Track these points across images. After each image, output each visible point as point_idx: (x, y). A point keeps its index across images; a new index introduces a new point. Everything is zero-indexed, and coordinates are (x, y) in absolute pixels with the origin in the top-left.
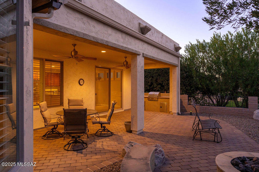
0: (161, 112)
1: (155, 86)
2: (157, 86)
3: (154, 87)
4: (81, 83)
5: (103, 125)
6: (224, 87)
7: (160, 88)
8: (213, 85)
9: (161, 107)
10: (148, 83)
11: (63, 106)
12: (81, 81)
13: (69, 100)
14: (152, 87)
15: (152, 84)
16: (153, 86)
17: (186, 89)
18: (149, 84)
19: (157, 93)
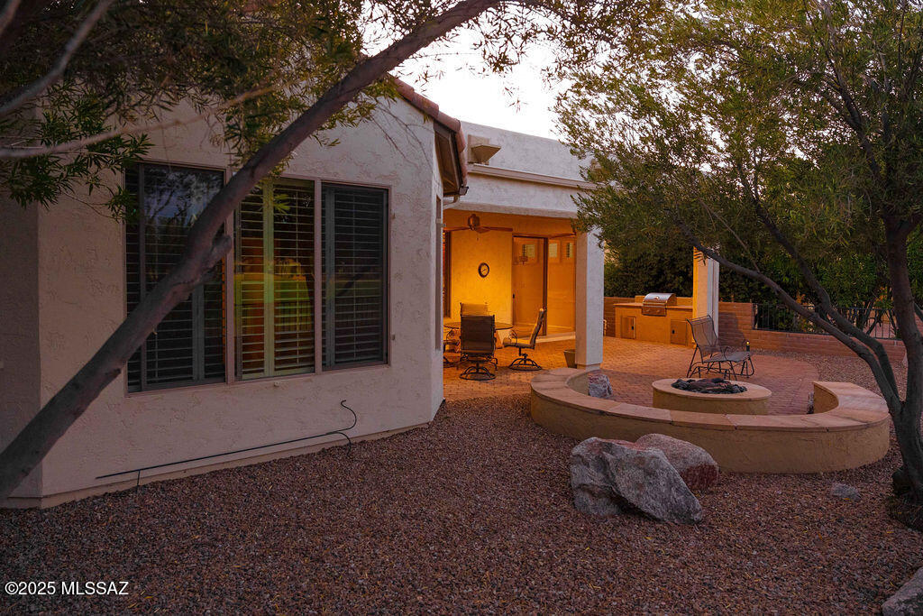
0: (672, 343)
1: (668, 279)
2: (675, 278)
3: (665, 282)
4: (484, 273)
5: (523, 351)
6: (847, 284)
7: (682, 284)
8: (820, 278)
9: (673, 332)
10: (651, 269)
11: (450, 316)
12: (484, 268)
13: (462, 305)
14: (661, 280)
15: (661, 272)
16: (663, 277)
17: (749, 288)
18: (654, 272)
19: (666, 296)
